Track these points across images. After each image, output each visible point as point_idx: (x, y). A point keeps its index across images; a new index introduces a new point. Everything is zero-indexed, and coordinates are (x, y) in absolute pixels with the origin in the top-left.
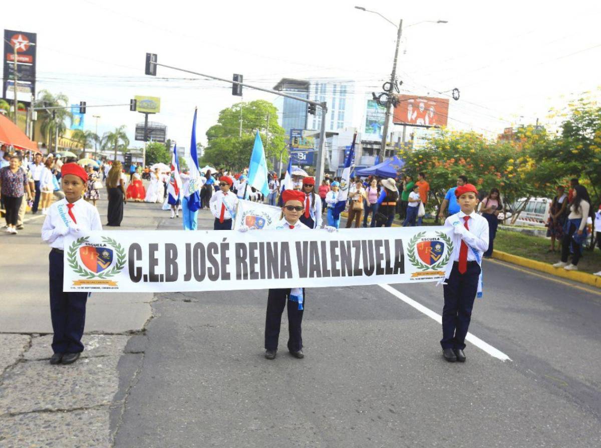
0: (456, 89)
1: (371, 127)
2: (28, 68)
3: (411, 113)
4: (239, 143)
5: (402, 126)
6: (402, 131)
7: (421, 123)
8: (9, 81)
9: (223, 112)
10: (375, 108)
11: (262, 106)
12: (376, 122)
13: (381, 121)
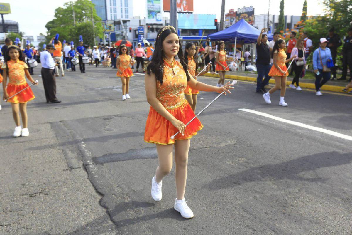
1: (151, 15)
4: (74, 28)
7: (179, 10)
9: (57, 10)
10: (151, 2)
11: (84, 3)
12: (153, 11)
13: (156, 10)
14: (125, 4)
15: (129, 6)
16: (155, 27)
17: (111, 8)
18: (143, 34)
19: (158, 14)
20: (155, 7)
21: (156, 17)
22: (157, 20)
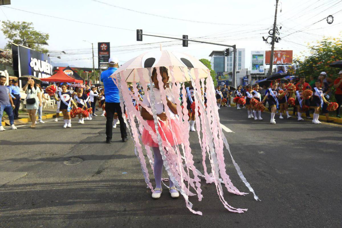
1: (255, 67)
2: (107, 56)
3: (274, 58)
7: (279, 63)
8: (100, 63)
10: (256, 58)
12: (257, 64)
13: (260, 64)
14: (239, 60)
15: (242, 61)
16: (257, 76)
17: (228, 63)
18: (247, 82)
19: (260, 66)
20: (258, 61)
21: (259, 69)
22: (260, 71)
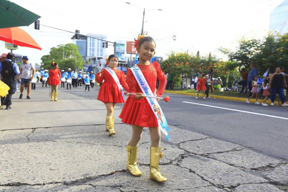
0: (174, 36)
3: (134, 48)
4: (63, 62)
5: (130, 54)
6: (130, 56)
9: (52, 49)
10: (118, 47)
11: (72, 46)
12: (119, 53)
13: (122, 52)
17: (90, 48)
19: (122, 55)
20: (120, 50)
21: (121, 57)
22: (122, 59)
